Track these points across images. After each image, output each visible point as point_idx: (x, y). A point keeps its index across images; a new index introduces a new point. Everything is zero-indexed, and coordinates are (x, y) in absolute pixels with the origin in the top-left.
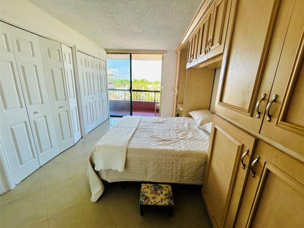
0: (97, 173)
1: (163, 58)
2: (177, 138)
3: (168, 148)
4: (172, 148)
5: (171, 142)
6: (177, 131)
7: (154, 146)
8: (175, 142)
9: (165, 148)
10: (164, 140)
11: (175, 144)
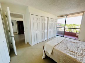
0: (45, 51)
1: (83, 14)
2: (82, 54)
3: (73, 56)
4: (75, 58)
5: (76, 54)
6: (84, 50)
7: (65, 52)
8: (79, 55)
9: (70, 55)
10: (72, 52)
11: (79, 57)
